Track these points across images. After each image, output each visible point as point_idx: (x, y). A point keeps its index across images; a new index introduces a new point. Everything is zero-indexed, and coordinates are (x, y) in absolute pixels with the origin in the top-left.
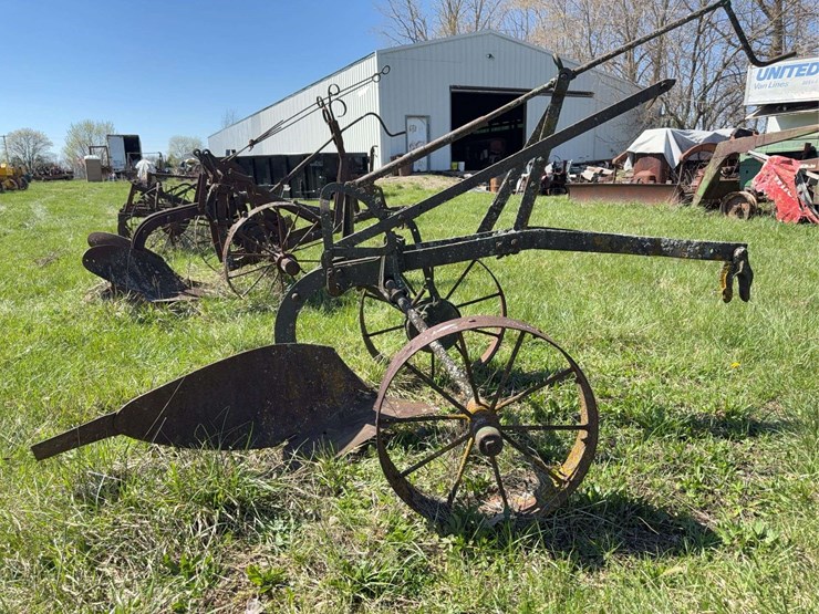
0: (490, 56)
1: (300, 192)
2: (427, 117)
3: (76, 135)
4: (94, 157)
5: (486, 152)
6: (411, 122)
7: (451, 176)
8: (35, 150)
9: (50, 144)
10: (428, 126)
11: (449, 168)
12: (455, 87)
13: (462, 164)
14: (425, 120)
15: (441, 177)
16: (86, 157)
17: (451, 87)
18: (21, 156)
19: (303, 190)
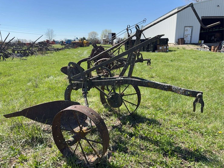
0: (218, 6)
1: (146, 50)
2: (192, 27)
3: (103, 33)
4: (105, 39)
5: (213, 37)
6: (186, 28)
7: (197, 45)
8: (95, 36)
9: (98, 35)
10: (192, 29)
11: (198, 42)
12: (203, 17)
13: (203, 41)
14: (191, 28)
15: (194, 45)
16: (103, 39)
17: (202, 17)
18: (92, 38)
19: (147, 49)
